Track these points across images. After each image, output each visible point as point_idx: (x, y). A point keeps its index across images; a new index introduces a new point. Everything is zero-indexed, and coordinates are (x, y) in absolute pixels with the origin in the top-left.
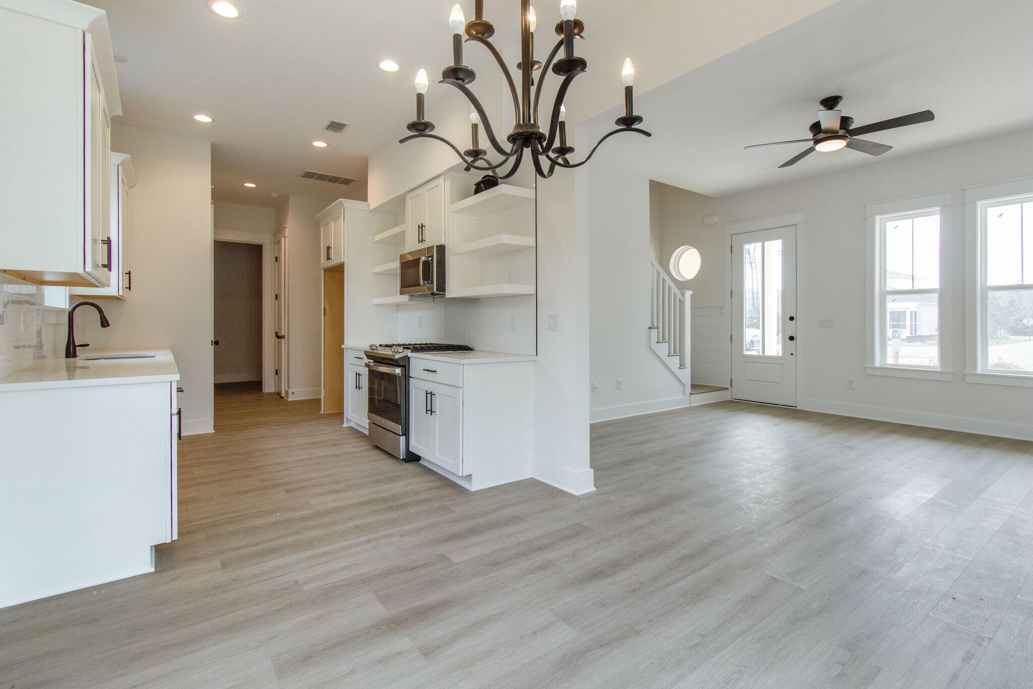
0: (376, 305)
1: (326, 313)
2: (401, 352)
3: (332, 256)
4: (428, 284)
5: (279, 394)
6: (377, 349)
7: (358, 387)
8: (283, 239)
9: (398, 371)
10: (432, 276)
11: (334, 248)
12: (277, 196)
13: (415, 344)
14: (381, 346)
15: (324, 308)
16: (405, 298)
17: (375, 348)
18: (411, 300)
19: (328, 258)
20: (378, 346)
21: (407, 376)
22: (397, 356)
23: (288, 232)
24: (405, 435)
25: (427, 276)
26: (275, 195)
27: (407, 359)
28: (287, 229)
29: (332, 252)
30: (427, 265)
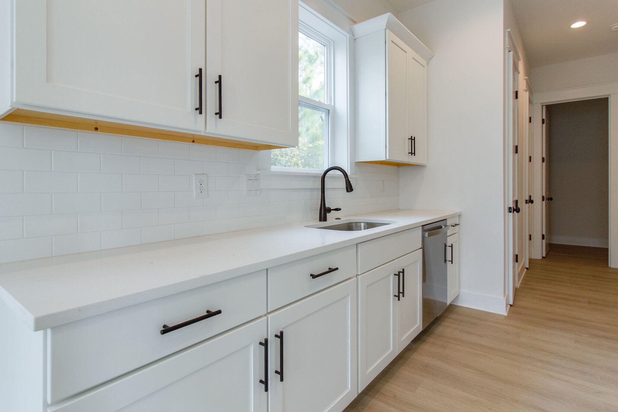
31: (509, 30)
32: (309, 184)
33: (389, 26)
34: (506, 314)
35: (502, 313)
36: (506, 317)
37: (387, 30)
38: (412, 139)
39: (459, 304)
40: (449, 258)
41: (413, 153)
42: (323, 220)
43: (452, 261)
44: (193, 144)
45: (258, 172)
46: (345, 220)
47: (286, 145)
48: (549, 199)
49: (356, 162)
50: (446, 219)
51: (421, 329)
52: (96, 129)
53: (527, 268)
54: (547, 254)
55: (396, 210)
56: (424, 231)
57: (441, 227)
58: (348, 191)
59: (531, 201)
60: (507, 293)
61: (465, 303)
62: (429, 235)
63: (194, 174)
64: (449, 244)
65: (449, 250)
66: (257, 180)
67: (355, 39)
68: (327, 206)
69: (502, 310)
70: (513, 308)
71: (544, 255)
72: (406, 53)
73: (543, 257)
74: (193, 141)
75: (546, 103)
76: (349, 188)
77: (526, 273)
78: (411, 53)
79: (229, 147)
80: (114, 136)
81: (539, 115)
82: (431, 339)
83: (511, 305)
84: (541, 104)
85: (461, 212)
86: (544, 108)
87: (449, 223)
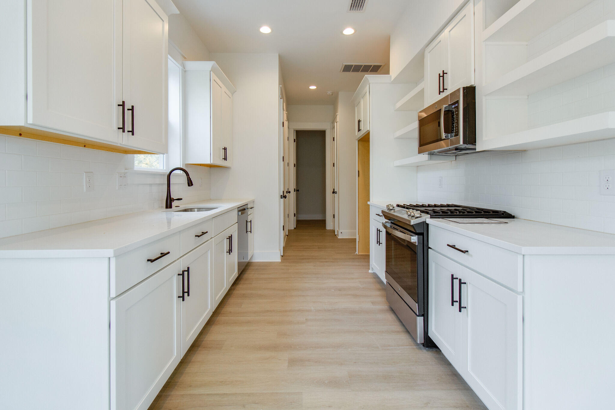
0: (397, 166)
1: (360, 175)
2: (418, 217)
3: (362, 127)
4: (451, 137)
5: (334, 231)
6: (394, 210)
7: (379, 242)
8: (336, 123)
9: (414, 239)
10: (458, 127)
11: (363, 121)
12: (331, 94)
13: (435, 206)
14: (398, 206)
15: (358, 171)
16: (424, 157)
17: (392, 208)
18: (430, 159)
19: (359, 130)
20: (395, 206)
21: (425, 246)
22: (413, 222)
23: (338, 118)
24: (423, 315)
25: (451, 128)
26: (329, 93)
27: (426, 226)
28: (338, 116)
29: (362, 124)
30: (451, 115)
31: (281, 86)
32: (158, 181)
33: (213, 70)
34: (280, 261)
35: (278, 261)
36: (280, 263)
37: (211, 72)
38: (225, 149)
39: (253, 261)
40: (249, 229)
41: (225, 159)
42: (169, 207)
43: (251, 232)
44: (84, 148)
45: (126, 171)
46: (182, 207)
47: (157, 152)
48: (297, 190)
49: (186, 164)
50: (247, 204)
51: (237, 276)
52: (20, 135)
53: (287, 235)
54: (296, 226)
55: (219, 199)
56: (239, 211)
57: (245, 210)
58: (189, 185)
59: (290, 192)
60: (280, 248)
61: (257, 259)
62: (242, 214)
63: (85, 172)
64: (249, 220)
65: (249, 224)
66: (125, 177)
67: (185, 71)
68: (172, 197)
69: (278, 259)
70: (283, 257)
71: (295, 227)
72: (221, 88)
73: (295, 228)
74: (85, 146)
75: (296, 129)
76: (190, 183)
77: (287, 238)
78: (224, 88)
79: (107, 151)
80: (34, 141)
81: (293, 136)
82: (242, 282)
83: (282, 256)
84: (294, 129)
85: (254, 199)
86: (295, 132)
87: (249, 206)
